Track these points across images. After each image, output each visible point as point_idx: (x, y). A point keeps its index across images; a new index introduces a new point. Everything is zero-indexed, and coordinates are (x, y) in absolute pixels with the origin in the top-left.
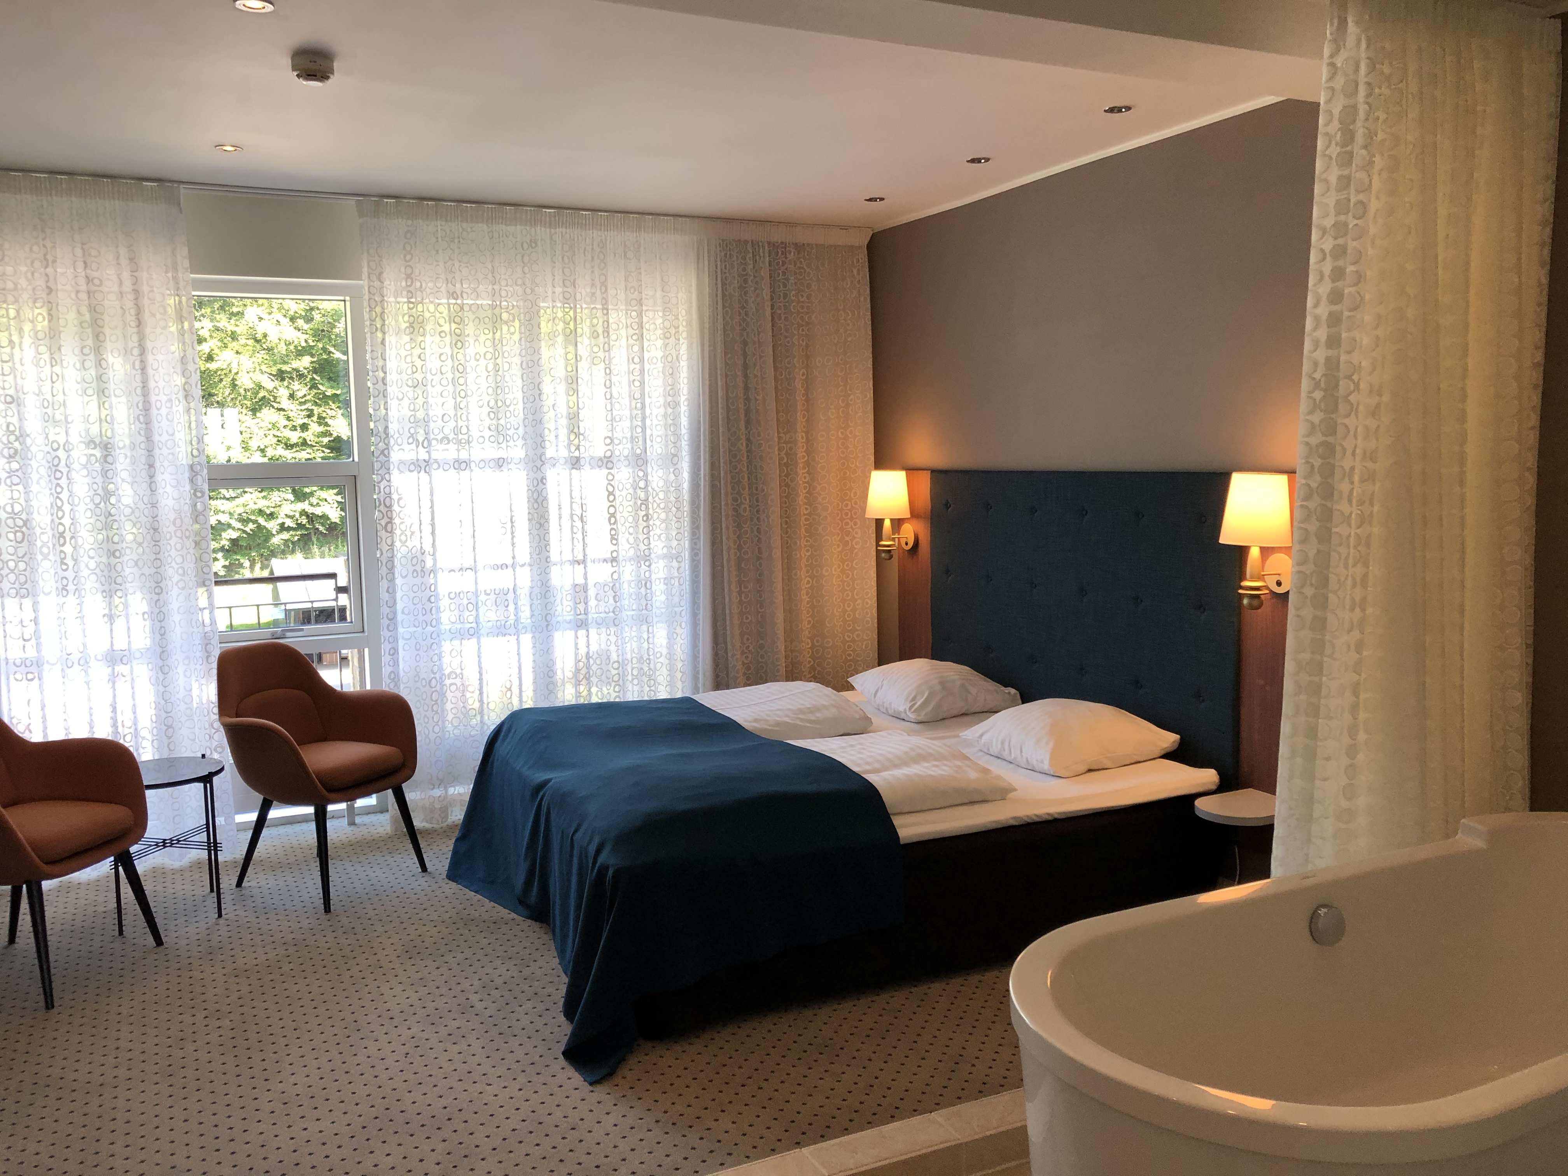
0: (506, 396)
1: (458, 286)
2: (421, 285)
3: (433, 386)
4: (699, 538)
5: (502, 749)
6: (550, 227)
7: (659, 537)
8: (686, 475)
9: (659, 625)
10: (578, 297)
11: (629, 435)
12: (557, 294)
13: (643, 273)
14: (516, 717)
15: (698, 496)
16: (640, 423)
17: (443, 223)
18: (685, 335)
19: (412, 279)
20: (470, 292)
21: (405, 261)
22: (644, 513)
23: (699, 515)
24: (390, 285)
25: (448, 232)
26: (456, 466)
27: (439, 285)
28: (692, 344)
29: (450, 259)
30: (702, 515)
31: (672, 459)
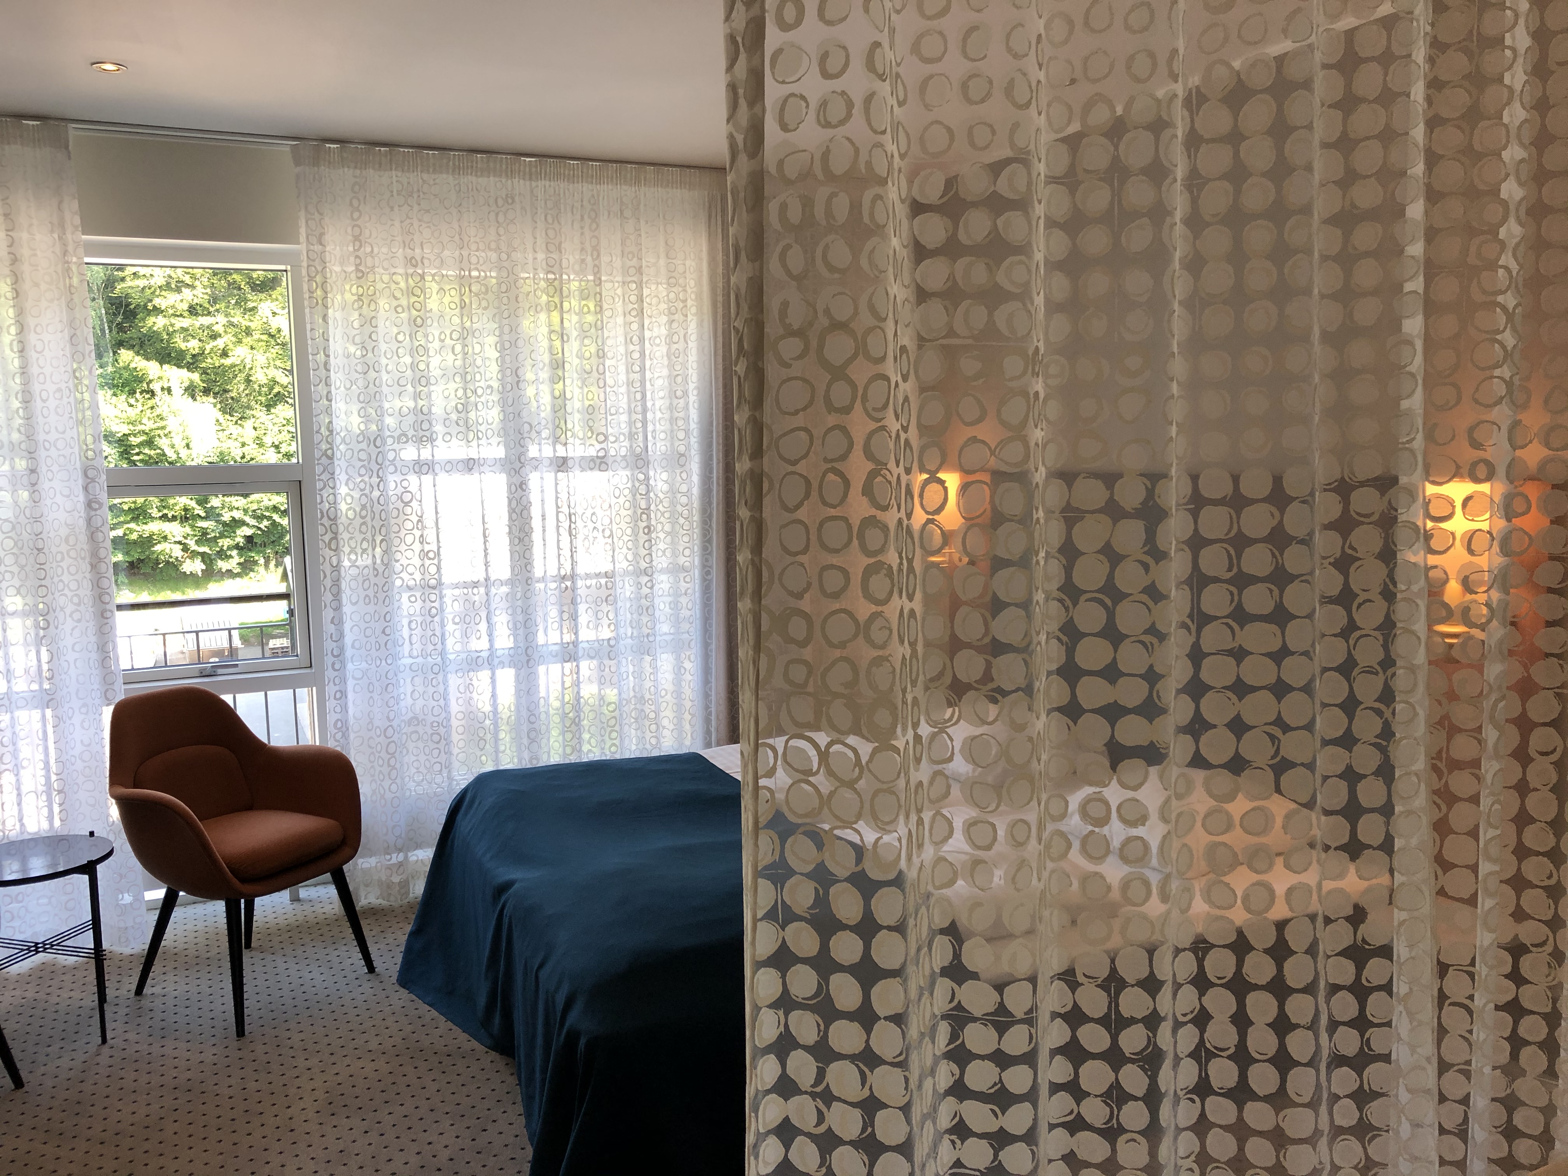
0: (477, 384)
1: (418, 251)
2: (372, 251)
3: (388, 373)
4: (710, 554)
5: (464, 824)
6: (530, 179)
7: (664, 552)
8: (696, 479)
9: (664, 656)
10: (565, 263)
11: (626, 431)
12: (539, 260)
13: (643, 235)
14: (483, 781)
15: (710, 503)
16: (640, 417)
17: (399, 174)
18: (694, 310)
19: (360, 241)
20: (433, 258)
21: (353, 219)
22: (645, 524)
23: (710, 526)
24: (334, 249)
25: (405, 184)
26: (417, 470)
27: (394, 250)
28: (702, 321)
29: (408, 217)
30: (714, 526)
31: (678, 460)
